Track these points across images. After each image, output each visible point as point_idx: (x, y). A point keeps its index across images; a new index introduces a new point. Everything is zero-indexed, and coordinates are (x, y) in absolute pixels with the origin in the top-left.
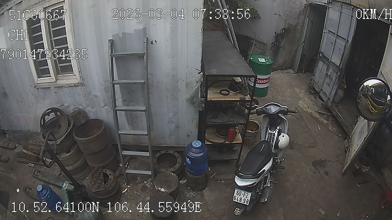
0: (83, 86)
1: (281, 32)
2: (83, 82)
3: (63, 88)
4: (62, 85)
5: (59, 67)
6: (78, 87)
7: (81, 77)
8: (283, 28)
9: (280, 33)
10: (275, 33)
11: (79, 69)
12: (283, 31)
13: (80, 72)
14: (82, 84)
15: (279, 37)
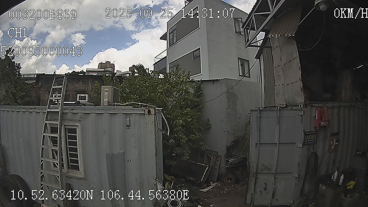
0: (85, 180)
1: (231, 144)
2: (86, 177)
3: (72, 178)
4: (71, 176)
5: (70, 165)
6: (82, 180)
7: (85, 174)
8: (232, 141)
9: (231, 146)
10: (226, 146)
11: (84, 170)
12: (233, 143)
13: (84, 171)
14: (85, 179)
15: (230, 149)
